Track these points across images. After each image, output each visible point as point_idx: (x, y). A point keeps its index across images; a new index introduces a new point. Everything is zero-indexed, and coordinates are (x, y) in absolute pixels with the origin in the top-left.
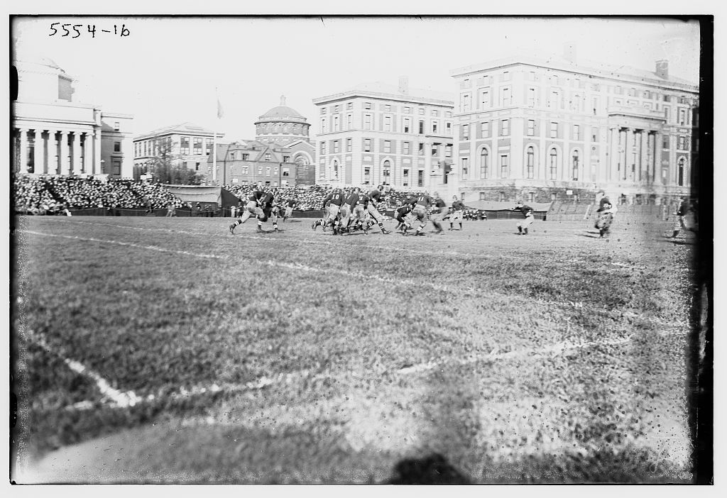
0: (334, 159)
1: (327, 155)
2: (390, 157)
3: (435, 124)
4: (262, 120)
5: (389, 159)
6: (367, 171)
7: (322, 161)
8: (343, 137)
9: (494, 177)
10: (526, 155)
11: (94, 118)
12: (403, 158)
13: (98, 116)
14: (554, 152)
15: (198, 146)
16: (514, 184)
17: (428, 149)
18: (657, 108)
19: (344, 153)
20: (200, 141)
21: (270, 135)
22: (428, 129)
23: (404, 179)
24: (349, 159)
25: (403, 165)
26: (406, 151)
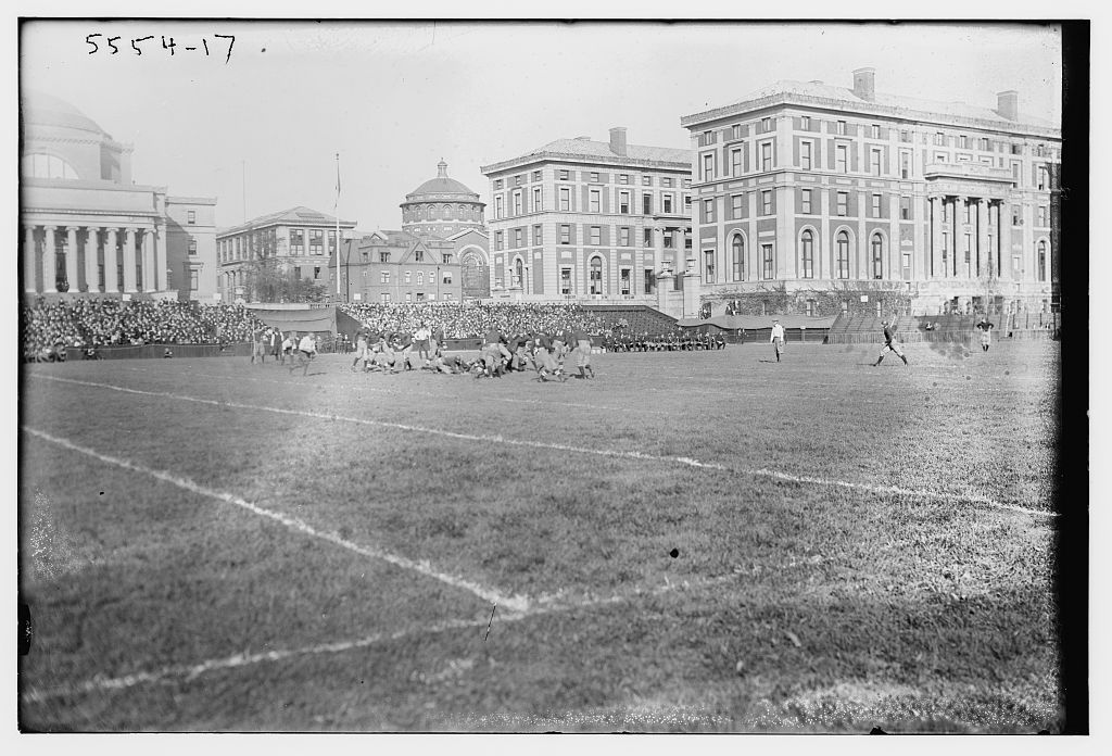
0: (516, 257)
1: (506, 251)
2: (600, 251)
3: (668, 199)
4: (411, 200)
5: (600, 255)
6: (566, 272)
7: (499, 260)
8: (528, 223)
9: (754, 278)
10: (800, 243)
11: (155, 206)
12: (619, 252)
13: (161, 203)
14: (843, 237)
15: (316, 242)
16: (783, 288)
17: (658, 238)
18: (1001, 165)
19: (530, 248)
20: (319, 234)
21: (424, 222)
22: (657, 207)
23: (623, 284)
24: (538, 256)
25: (620, 261)
26: (624, 242)
